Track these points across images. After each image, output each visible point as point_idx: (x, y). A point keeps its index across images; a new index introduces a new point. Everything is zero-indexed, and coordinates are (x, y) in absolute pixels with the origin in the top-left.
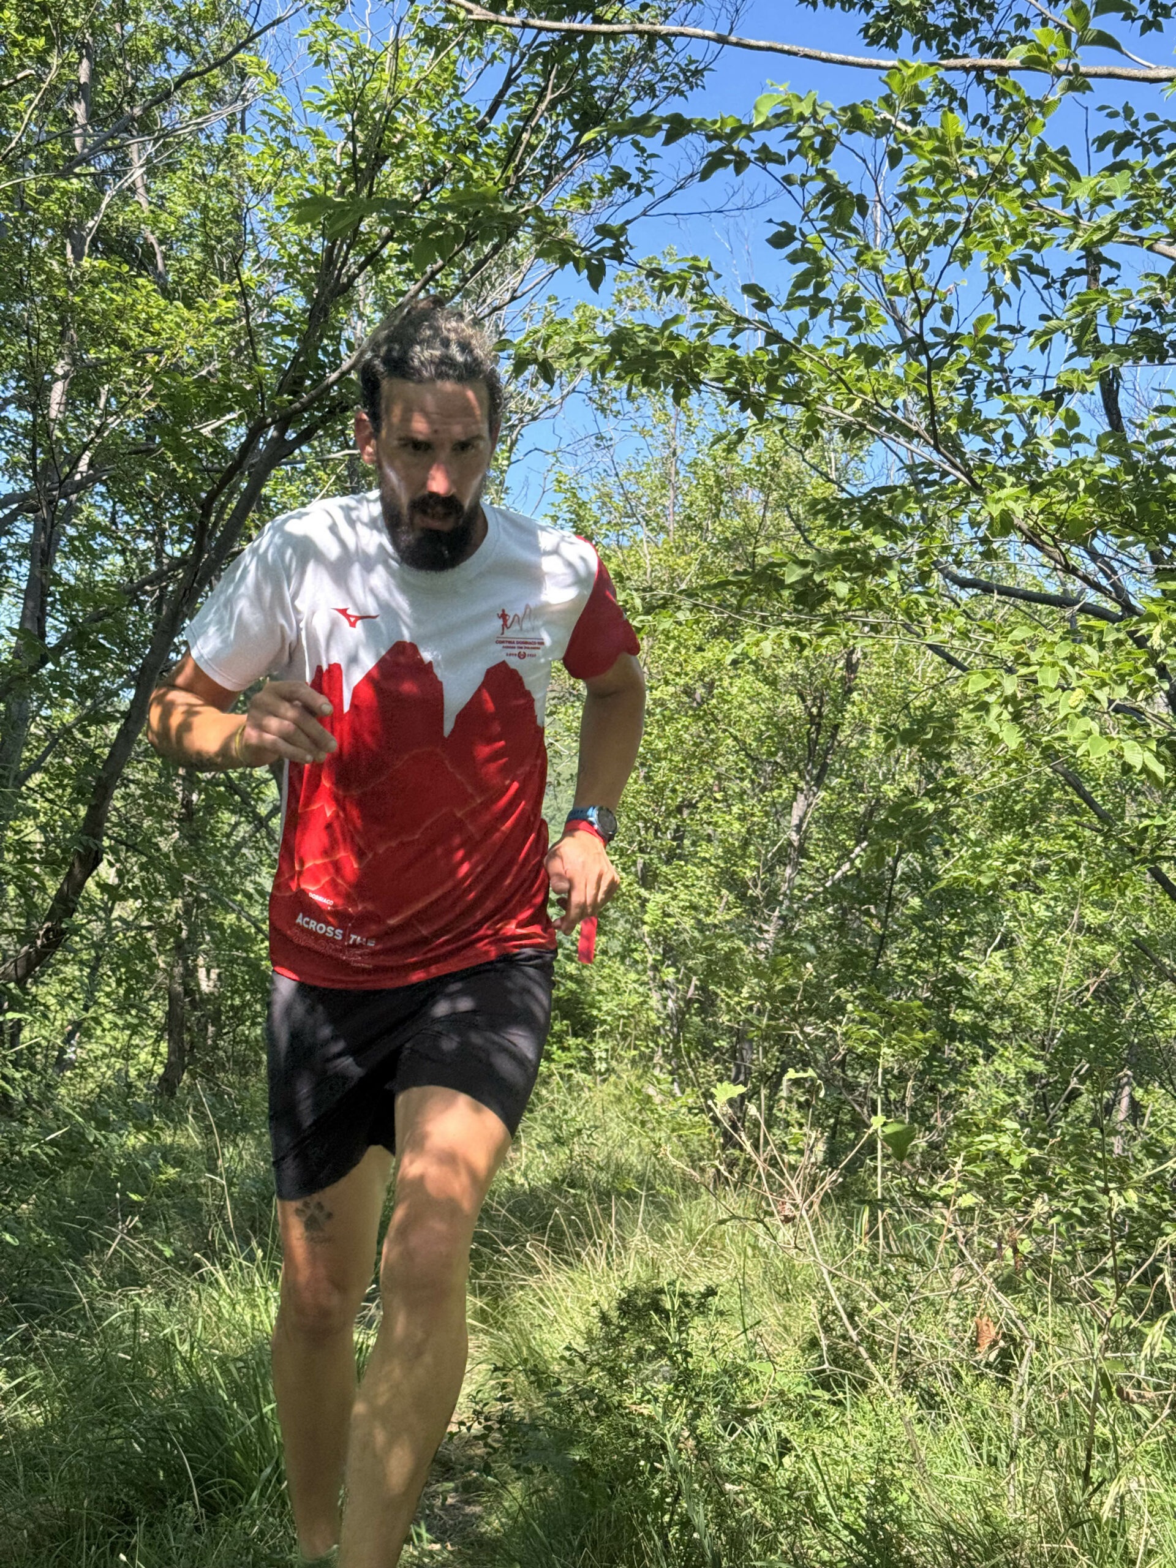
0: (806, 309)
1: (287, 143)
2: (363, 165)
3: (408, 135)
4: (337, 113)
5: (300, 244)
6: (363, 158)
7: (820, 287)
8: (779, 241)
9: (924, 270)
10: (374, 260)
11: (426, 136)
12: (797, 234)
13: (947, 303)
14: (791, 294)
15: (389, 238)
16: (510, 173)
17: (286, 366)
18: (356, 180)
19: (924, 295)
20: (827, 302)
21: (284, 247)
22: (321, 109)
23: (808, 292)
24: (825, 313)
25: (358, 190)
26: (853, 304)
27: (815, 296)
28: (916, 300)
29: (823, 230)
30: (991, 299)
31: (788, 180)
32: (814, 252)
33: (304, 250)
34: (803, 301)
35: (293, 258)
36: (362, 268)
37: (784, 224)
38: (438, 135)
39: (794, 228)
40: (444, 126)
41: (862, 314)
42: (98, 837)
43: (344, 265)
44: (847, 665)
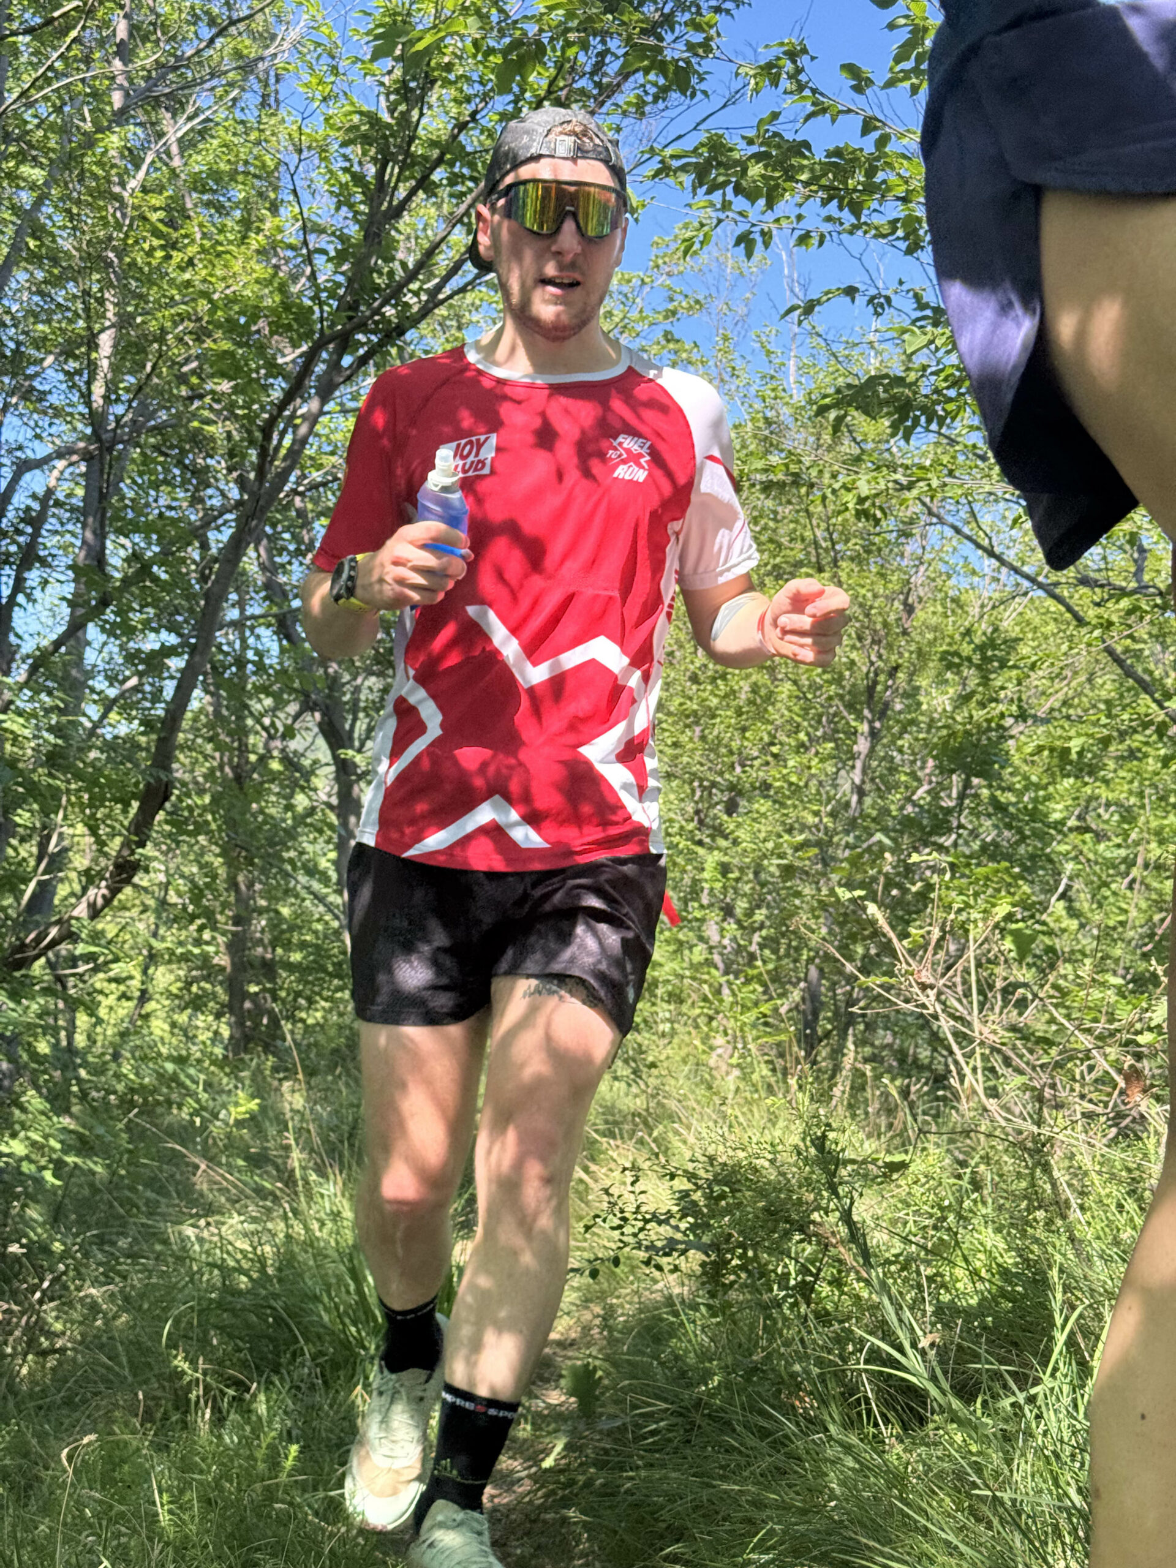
0: (907, 84)
10: (424, 184)
14: (893, 68)
15: (440, 161)
17: (341, 292)
23: (908, 65)
25: (409, 111)
36: (412, 193)
42: (168, 769)
43: (395, 188)
44: (905, 603)
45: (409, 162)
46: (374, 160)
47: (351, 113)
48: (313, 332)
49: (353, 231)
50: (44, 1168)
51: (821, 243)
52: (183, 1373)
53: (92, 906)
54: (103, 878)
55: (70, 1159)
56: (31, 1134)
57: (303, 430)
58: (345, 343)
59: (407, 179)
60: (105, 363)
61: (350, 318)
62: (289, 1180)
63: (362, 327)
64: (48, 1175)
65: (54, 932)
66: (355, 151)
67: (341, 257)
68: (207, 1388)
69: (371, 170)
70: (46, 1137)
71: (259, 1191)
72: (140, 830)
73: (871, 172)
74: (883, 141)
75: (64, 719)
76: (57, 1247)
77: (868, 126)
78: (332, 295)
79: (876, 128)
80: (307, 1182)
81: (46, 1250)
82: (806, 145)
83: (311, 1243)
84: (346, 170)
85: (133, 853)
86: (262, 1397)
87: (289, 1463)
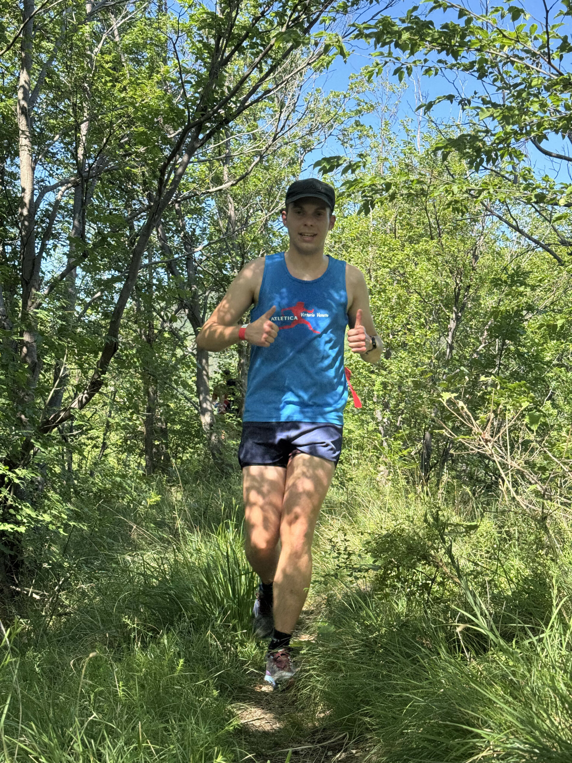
10: (239, 48)
15: (246, 36)
17: (198, 102)
25: (231, 12)
36: (232, 53)
42: (116, 336)
43: (225, 50)
44: (474, 255)
45: (230, 37)
46: (214, 36)
47: (202, 13)
48: (184, 122)
49: (204, 71)
50: (59, 527)
51: (436, 74)
52: (128, 625)
53: (80, 402)
54: (85, 389)
55: (72, 523)
56: (53, 511)
57: (180, 170)
58: (200, 127)
59: (230, 46)
60: (84, 138)
61: (203, 115)
62: (175, 534)
63: (209, 120)
64: (61, 531)
65: (62, 414)
66: (204, 32)
67: (198, 84)
68: (139, 632)
69: (212, 42)
70: (59, 513)
71: (161, 539)
72: (103, 366)
73: (463, 37)
74: (469, 21)
75: (66, 312)
76: (66, 564)
77: (462, 14)
78: (194, 104)
79: (465, 15)
80: (184, 535)
81: (61, 566)
82: (431, 23)
83: (186, 564)
84: (199, 41)
85: (100, 377)
86: (165, 637)
87: (179, 668)
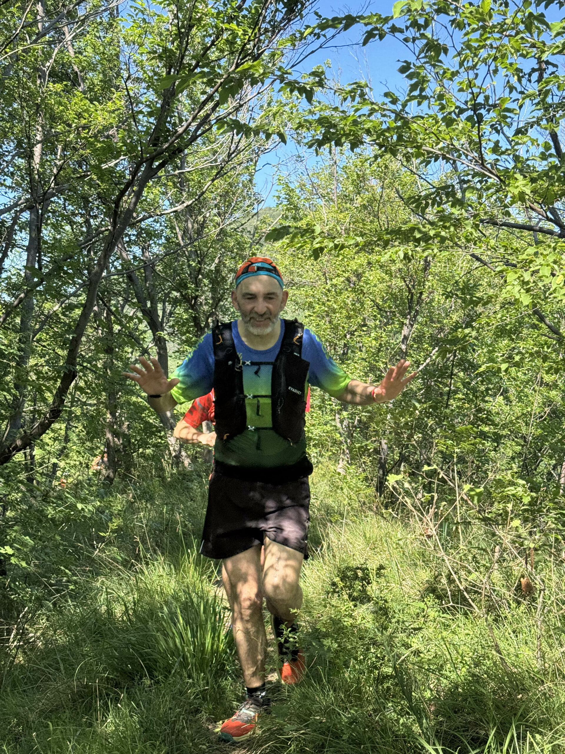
0: (416, 101)
1: (144, 20)
2: (183, 30)
3: (203, 14)
4: (169, 5)
5: (154, 71)
6: (183, 27)
7: (422, 90)
8: (403, 70)
9: (476, 78)
11: (213, 14)
12: (412, 66)
13: (487, 94)
14: (408, 95)
15: (197, 66)
16: (256, 31)
18: (180, 38)
19: (476, 90)
20: (426, 98)
21: (145, 72)
22: (161, 3)
23: (416, 93)
24: (426, 102)
25: (181, 43)
26: (441, 97)
27: (420, 95)
28: (472, 93)
29: (425, 63)
30: (508, 90)
31: (406, 40)
32: (419, 73)
33: (156, 73)
34: (415, 97)
35: (151, 78)
37: (406, 62)
38: (219, 13)
39: (410, 63)
40: (221, 9)
41: (444, 102)
42: (74, 364)
46: (165, 66)
